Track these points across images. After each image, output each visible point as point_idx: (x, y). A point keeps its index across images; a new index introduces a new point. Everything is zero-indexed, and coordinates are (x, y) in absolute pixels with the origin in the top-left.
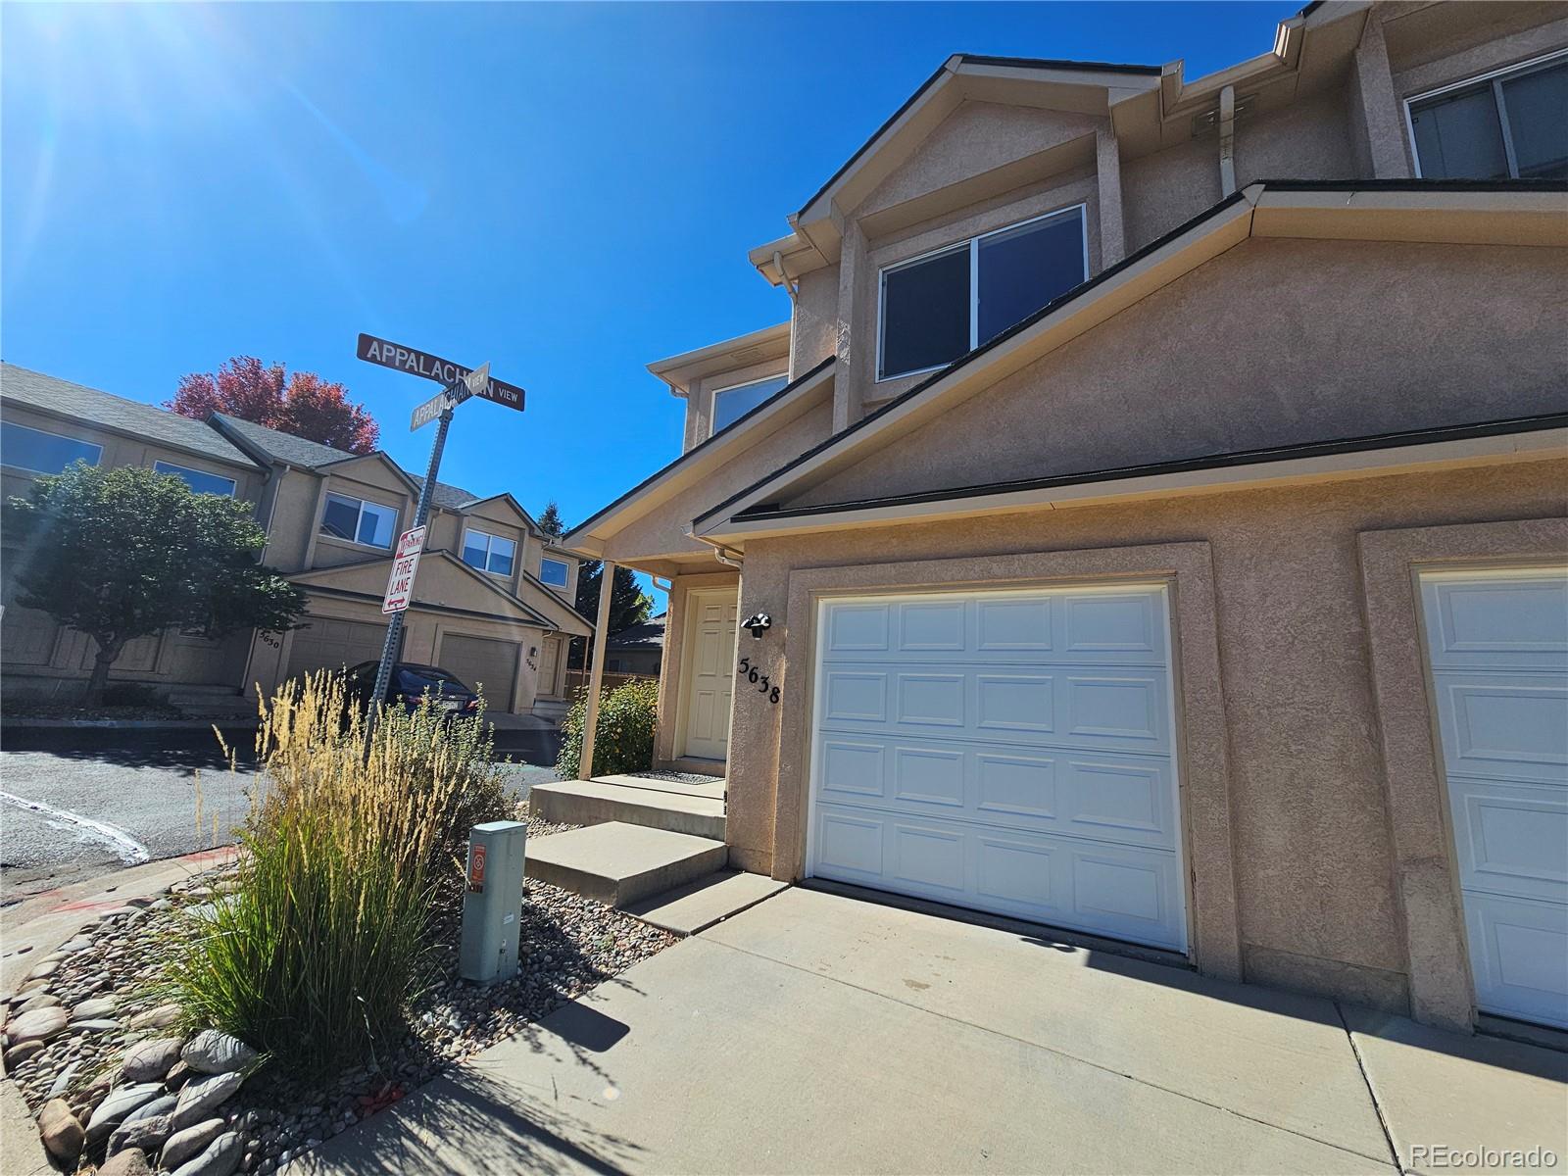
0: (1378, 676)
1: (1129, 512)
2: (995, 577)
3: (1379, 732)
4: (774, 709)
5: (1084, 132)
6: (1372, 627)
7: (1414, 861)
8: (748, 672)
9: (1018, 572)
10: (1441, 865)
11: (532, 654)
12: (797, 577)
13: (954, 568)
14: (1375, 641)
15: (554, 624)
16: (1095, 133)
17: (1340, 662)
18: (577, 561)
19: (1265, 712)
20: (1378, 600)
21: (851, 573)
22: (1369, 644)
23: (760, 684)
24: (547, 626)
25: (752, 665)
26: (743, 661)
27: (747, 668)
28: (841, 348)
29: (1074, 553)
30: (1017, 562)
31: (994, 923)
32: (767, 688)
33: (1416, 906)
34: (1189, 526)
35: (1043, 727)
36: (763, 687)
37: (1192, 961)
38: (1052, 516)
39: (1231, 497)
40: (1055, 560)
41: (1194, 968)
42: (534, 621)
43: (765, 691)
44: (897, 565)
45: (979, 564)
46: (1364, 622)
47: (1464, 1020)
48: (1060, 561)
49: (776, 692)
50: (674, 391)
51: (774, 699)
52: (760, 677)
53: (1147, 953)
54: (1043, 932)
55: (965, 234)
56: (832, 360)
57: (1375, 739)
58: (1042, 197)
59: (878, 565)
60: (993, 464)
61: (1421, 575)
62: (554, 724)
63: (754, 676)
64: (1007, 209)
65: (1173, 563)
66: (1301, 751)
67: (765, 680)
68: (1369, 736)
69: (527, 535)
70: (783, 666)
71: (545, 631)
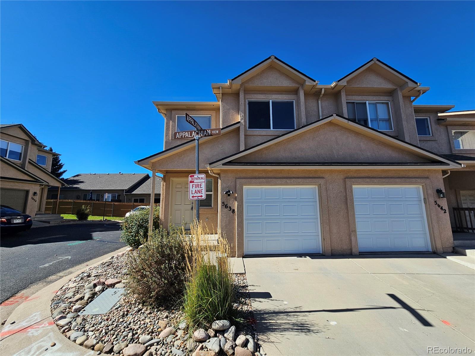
0: (348, 203)
1: (312, 171)
2: (288, 183)
3: (348, 212)
4: (233, 215)
5: (297, 86)
6: (348, 194)
7: (352, 231)
8: (225, 205)
9: (293, 182)
10: (355, 231)
11: (34, 195)
12: (238, 181)
13: (279, 181)
14: (348, 197)
15: (46, 182)
16: (299, 87)
17: (343, 200)
18: (52, 155)
19: (333, 209)
20: (348, 190)
21: (254, 180)
22: (347, 197)
23: (229, 209)
24: (43, 183)
25: (226, 203)
26: (223, 203)
27: (224, 205)
28: (241, 120)
29: (303, 179)
30: (292, 180)
31: (289, 256)
32: (231, 210)
33: (353, 238)
34: (321, 175)
35: (296, 214)
36: (230, 209)
37: (324, 254)
38: (298, 171)
39: (328, 170)
40: (300, 180)
41: (324, 255)
42: (36, 180)
43: (230, 210)
44: (266, 179)
45: (284, 180)
46: (346, 194)
47: (358, 254)
48: (301, 180)
49: (234, 211)
50: (159, 111)
51: (233, 212)
52: (228, 207)
53: (317, 255)
54: (300, 255)
55: (269, 98)
56: (239, 122)
57: (348, 213)
58: (286, 95)
59: (261, 179)
60: (286, 158)
61: (353, 186)
62: (50, 223)
63: (226, 207)
64: (279, 95)
65: (320, 182)
66: (338, 216)
67: (230, 207)
68: (347, 212)
69: (30, 144)
70: (236, 203)
71: (40, 185)
